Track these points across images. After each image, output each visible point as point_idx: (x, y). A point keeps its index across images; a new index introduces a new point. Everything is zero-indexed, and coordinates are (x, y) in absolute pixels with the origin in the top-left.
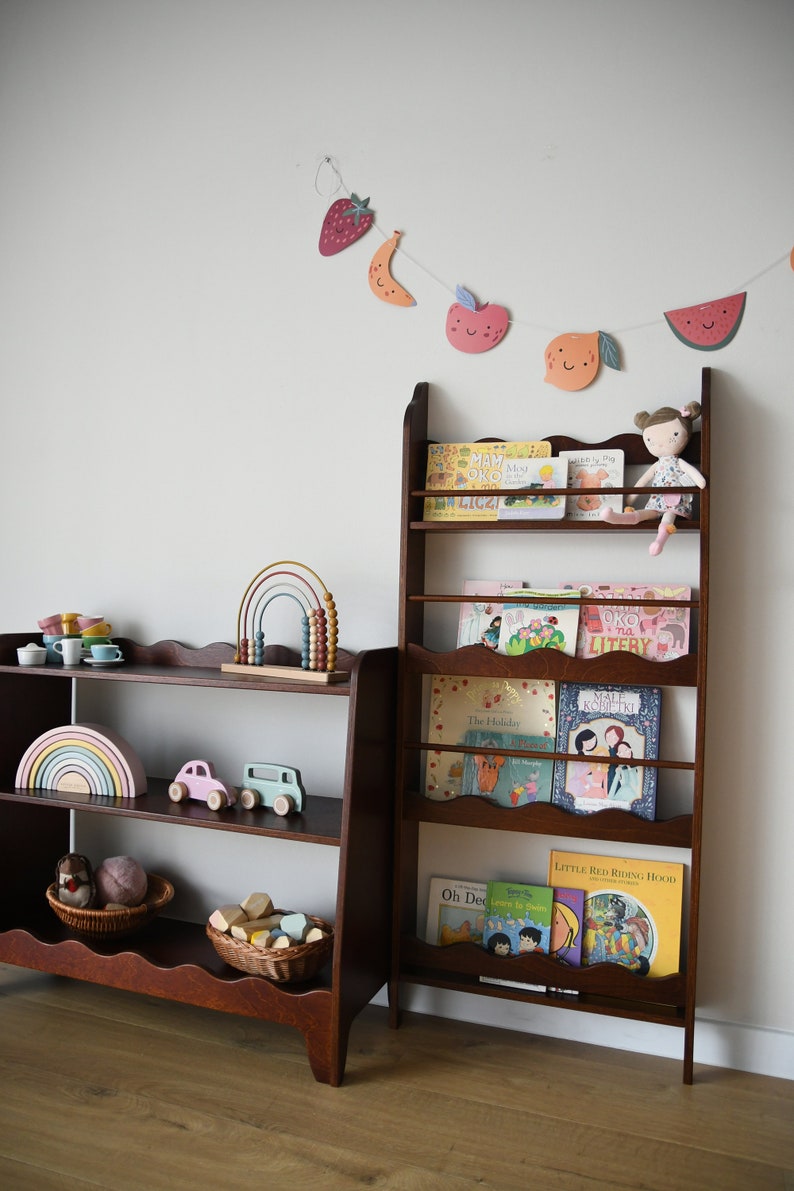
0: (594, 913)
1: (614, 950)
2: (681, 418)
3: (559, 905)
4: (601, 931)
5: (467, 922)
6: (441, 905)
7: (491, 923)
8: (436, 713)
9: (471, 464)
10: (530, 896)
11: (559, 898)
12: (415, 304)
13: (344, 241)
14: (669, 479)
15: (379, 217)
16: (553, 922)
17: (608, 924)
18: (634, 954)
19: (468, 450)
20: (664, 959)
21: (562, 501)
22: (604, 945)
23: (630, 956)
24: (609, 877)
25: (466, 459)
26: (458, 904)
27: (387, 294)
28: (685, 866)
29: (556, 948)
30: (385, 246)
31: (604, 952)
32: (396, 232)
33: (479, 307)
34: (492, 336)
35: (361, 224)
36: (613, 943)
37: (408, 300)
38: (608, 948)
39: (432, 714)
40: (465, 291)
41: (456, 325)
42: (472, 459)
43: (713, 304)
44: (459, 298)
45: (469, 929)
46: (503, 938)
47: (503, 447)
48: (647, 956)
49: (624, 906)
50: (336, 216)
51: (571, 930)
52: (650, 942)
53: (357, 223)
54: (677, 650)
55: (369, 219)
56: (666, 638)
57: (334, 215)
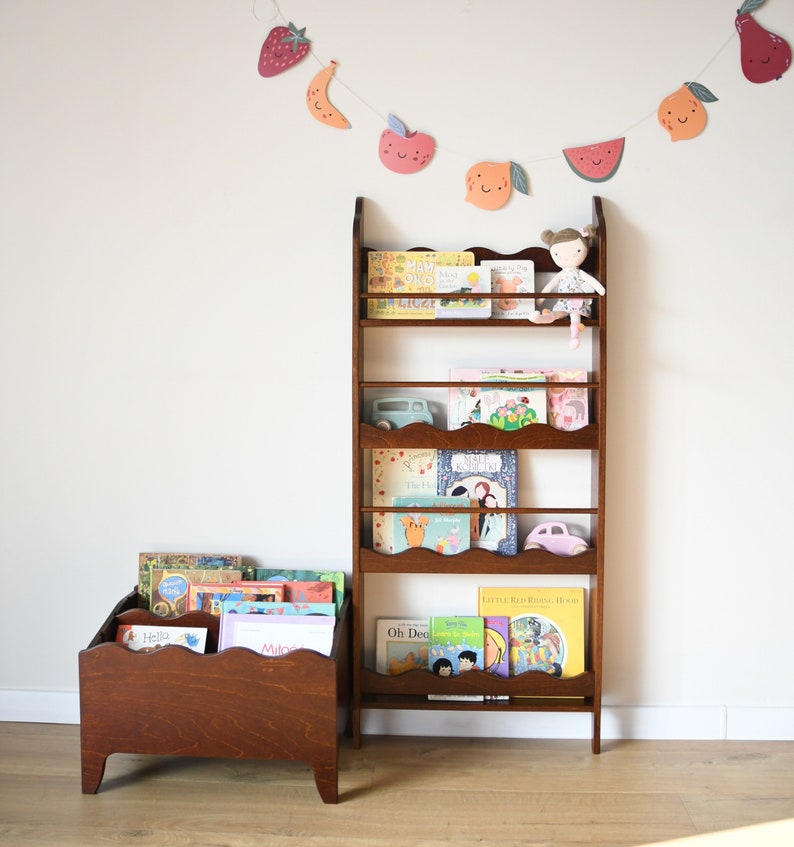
0: (516, 634)
1: (533, 661)
2: (582, 238)
3: (489, 631)
4: (522, 648)
5: (411, 654)
6: (387, 642)
7: (433, 651)
8: (378, 481)
9: (407, 269)
10: (465, 625)
11: (489, 625)
12: (350, 127)
13: (284, 65)
14: (573, 286)
15: (315, 47)
16: (486, 645)
17: (528, 641)
18: (550, 663)
19: (404, 257)
20: (573, 664)
21: (488, 303)
22: (526, 659)
23: (547, 664)
24: (527, 604)
25: (403, 265)
26: (403, 639)
27: (325, 116)
28: (585, 590)
29: (489, 665)
30: (321, 74)
31: (526, 663)
32: (333, 62)
33: (408, 134)
34: (421, 160)
35: (299, 52)
36: (533, 655)
37: (344, 123)
38: (529, 660)
39: (374, 482)
40: (394, 119)
41: (388, 148)
42: (407, 266)
43: (601, 145)
44: (390, 125)
45: (413, 659)
46: (445, 662)
47: (434, 256)
48: (559, 662)
49: (540, 625)
50: (275, 41)
51: (500, 649)
52: (561, 652)
53: (295, 50)
54: (580, 422)
55: (305, 47)
56: (570, 411)
57: (273, 40)
